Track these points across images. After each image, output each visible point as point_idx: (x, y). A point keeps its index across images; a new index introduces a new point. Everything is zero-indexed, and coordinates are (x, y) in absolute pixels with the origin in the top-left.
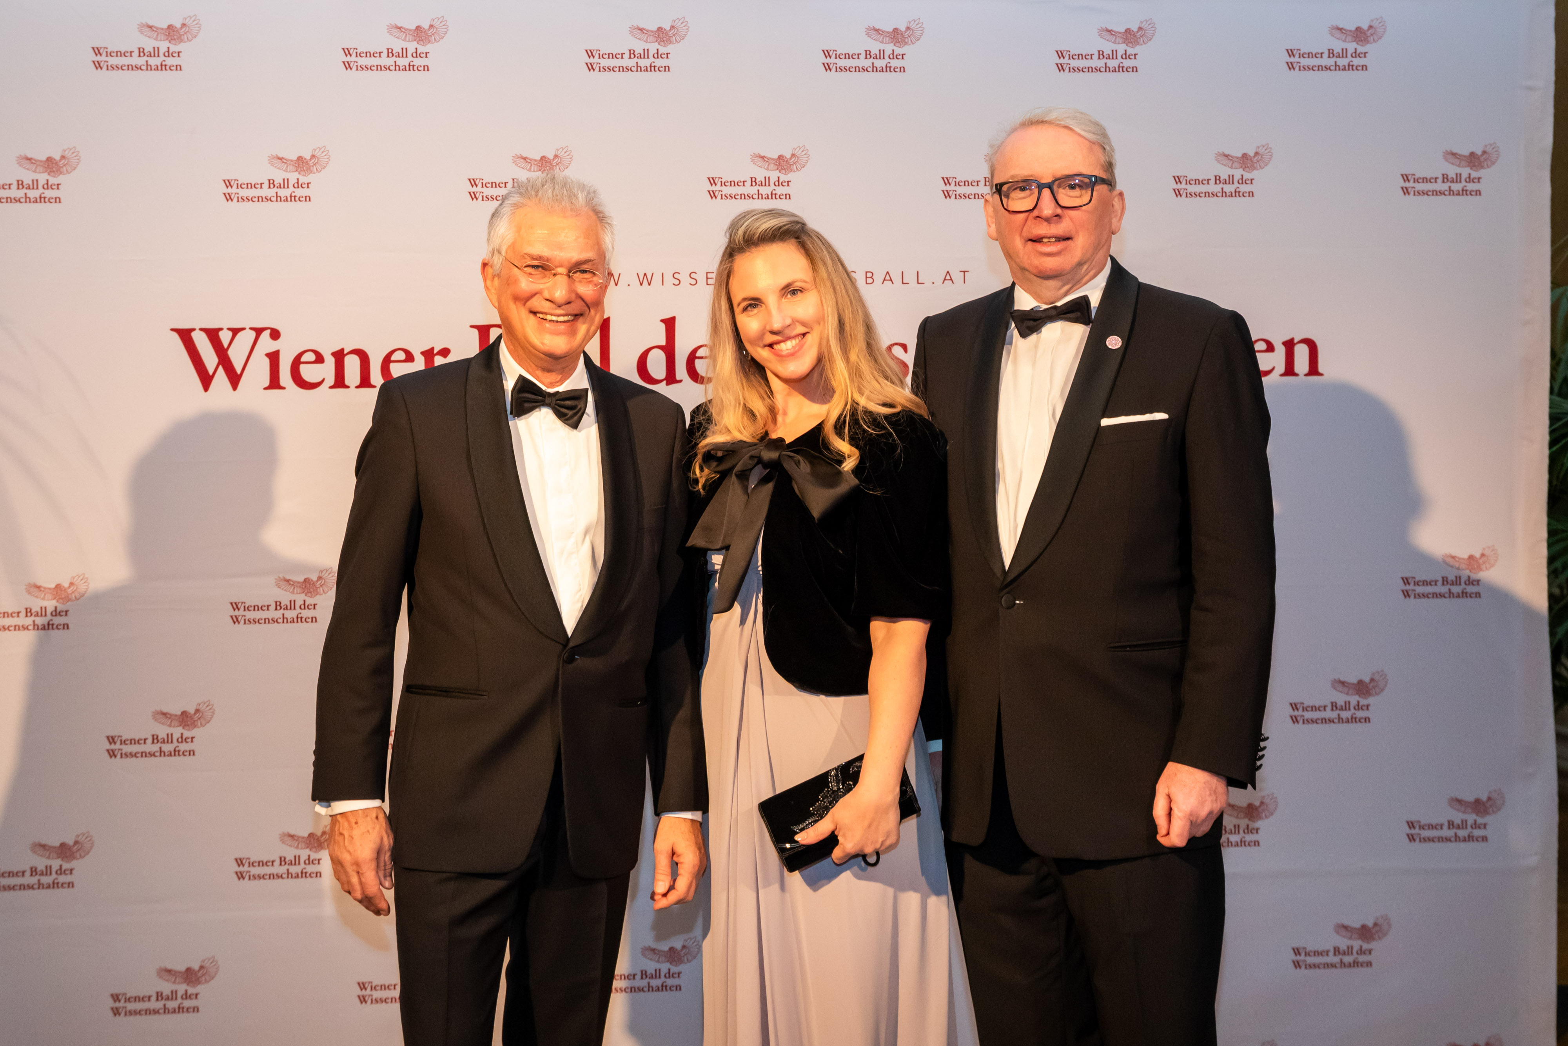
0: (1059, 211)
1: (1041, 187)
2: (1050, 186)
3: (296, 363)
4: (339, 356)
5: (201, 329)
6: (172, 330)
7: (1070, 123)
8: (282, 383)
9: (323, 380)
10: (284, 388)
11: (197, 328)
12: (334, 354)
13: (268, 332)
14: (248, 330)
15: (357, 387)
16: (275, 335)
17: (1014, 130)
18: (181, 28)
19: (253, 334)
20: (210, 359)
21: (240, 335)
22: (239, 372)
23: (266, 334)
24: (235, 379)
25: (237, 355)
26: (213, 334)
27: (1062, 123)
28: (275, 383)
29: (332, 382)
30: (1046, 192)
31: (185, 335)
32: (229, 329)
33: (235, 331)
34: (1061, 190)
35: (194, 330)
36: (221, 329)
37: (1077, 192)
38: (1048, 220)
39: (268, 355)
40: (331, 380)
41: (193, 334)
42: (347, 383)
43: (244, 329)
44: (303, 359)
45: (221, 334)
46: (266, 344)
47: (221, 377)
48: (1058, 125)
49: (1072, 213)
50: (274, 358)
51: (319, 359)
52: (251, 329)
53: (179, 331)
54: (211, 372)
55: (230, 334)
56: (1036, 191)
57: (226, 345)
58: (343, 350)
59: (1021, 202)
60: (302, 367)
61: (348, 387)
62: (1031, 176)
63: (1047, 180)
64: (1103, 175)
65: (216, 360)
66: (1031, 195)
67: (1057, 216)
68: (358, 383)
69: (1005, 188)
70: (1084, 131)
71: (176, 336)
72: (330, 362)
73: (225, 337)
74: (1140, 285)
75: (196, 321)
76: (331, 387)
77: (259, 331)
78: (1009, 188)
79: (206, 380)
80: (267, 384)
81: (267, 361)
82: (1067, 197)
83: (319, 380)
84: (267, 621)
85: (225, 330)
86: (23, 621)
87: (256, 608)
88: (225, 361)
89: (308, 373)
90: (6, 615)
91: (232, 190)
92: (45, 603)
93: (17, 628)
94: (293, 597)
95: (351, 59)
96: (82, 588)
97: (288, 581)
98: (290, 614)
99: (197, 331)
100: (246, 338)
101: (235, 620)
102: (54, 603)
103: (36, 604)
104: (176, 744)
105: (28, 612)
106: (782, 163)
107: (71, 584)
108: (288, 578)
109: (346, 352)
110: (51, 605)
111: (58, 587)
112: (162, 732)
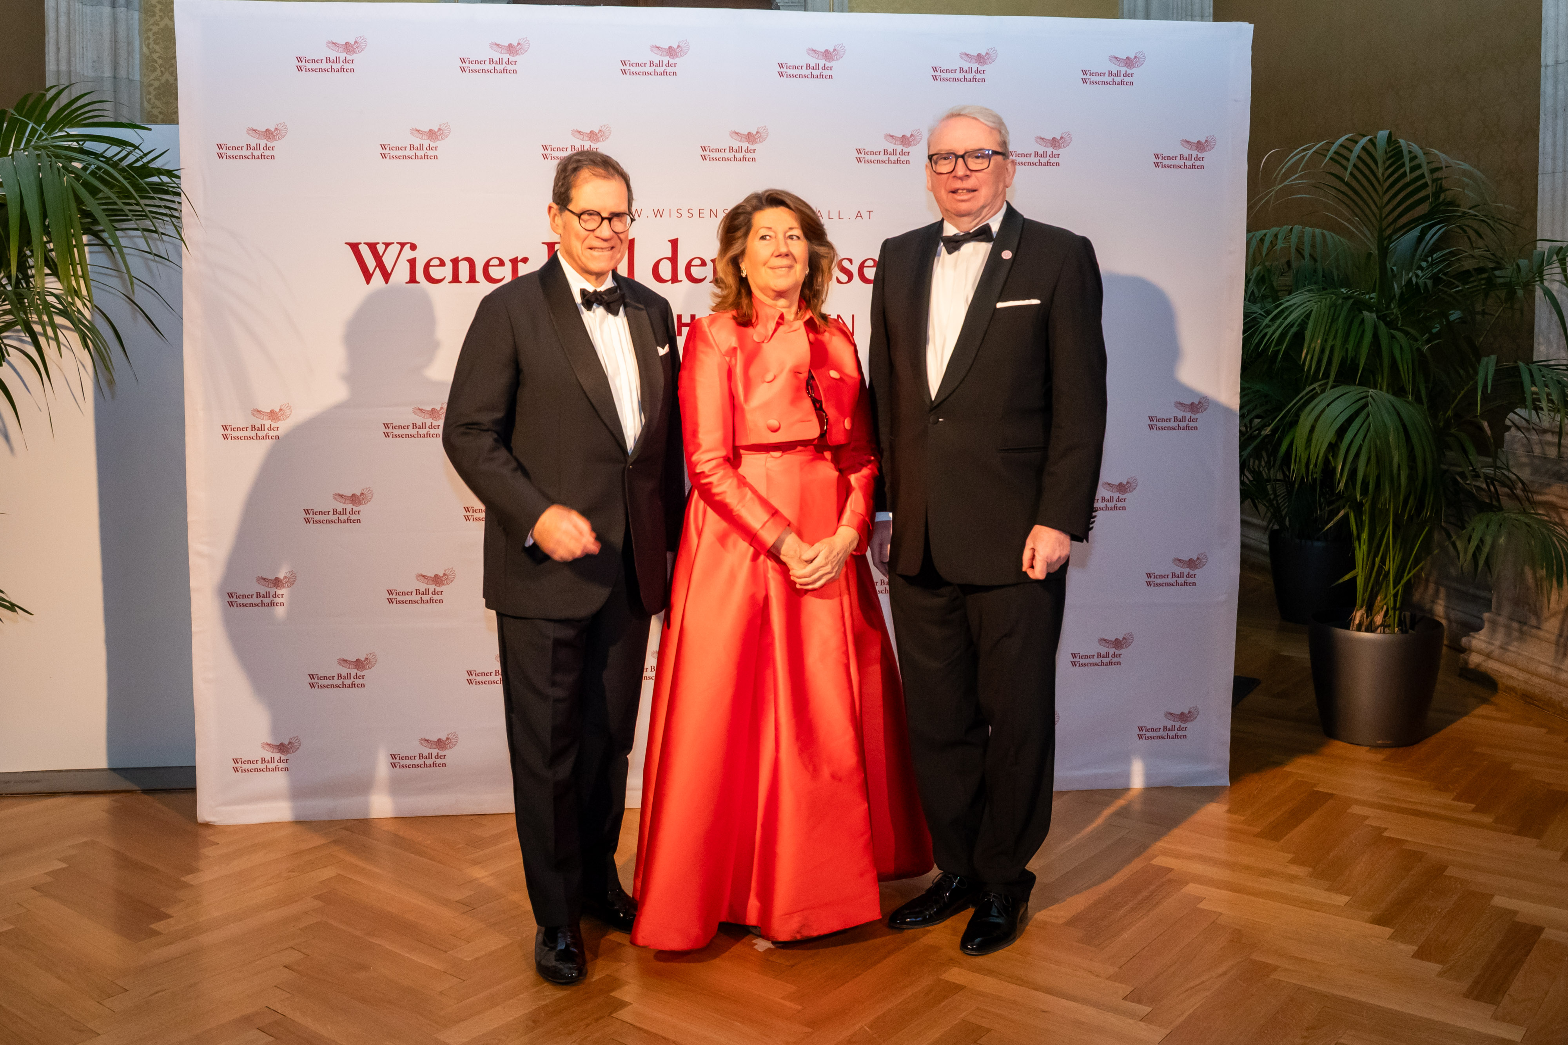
0: (968, 173)
1: (957, 157)
2: (963, 157)
3: (427, 266)
4: (455, 262)
5: (365, 243)
6: (346, 243)
7: (978, 116)
8: (418, 280)
9: (445, 277)
10: (419, 283)
12: (452, 260)
13: (409, 245)
14: (395, 244)
15: (467, 283)
16: (413, 247)
17: (943, 120)
18: (354, 44)
19: (399, 247)
20: (371, 263)
21: (390, 247)
22: (389, 272)
23: (408, 247)
24: (386, 276)
25: (388, 261)
26: (373, 247)
27: (972, 116)
28: (413, 280)
29: (450, 279)
30: (960, 160)
31: (355, 247)
32: (383, 243)
33: (387, 245)
34: (970, 159)
35: (360, 243)
36: (378, 243)
37: (979, 161)
38: (961, 179)
39: (408, 261)
40: (449, 277)
41: (360, 246)
42: (460, 280)
43: (393, 243)
44: (431, 264)
45: (378, 246)
46: (407, 253)
47: (378, 274)
48: (969, 117)
49: (977, 174)
50: (412, 262)
51: (442, 263)
52: (397, 243)
53: (350, 244)
55: (384, 246)
56: (954, 159)
57: (381, 255)
58: (458, 257)
59: (945, 167)
60: (431, 269)
61: (461, 282)
62: (951, 150)
63: (961, 153)
64: (999, 150)
65: (374, 264)
66: (950, 163)
67: (967, 176)
68: (468, 279)
69: (935, 157)
70: (986, 120)
71: (348, 247)
72: (449, 266)
73: (380, 248)
74: (1025, 220)
75: (362, 237)
76: (449, 283)
77: (402, 245)
78: (937, 158)
79: (368, 276)
80: (408, 279)
81: (408, 264)
82: (973, 164)
83: (442, 278)
84: (407, 436)
85: (381, 244)
86: (249, 433)
87: (400, 427)
88: (380, 264)
89: (435, 272)
90: (239, 429)
91: (386, 151)
92: (263, 422)
93: (246, 438)
94: (424, 421)
95: (465, 65)
96: (288, 412)
97: (421, 410)
98: (422, 432)
99: (363, 244)
100: (394, 249)
101: (387, 435)
102: (270, 422)
103: (258, 423)
104: (348, 515)
105: (253, 428)
106: (750, 137)
107: (281, 410)
108: (421, 408)
109: (459, 259)
110: (267, 423)
111: (272, 411)
112: (340, 507)
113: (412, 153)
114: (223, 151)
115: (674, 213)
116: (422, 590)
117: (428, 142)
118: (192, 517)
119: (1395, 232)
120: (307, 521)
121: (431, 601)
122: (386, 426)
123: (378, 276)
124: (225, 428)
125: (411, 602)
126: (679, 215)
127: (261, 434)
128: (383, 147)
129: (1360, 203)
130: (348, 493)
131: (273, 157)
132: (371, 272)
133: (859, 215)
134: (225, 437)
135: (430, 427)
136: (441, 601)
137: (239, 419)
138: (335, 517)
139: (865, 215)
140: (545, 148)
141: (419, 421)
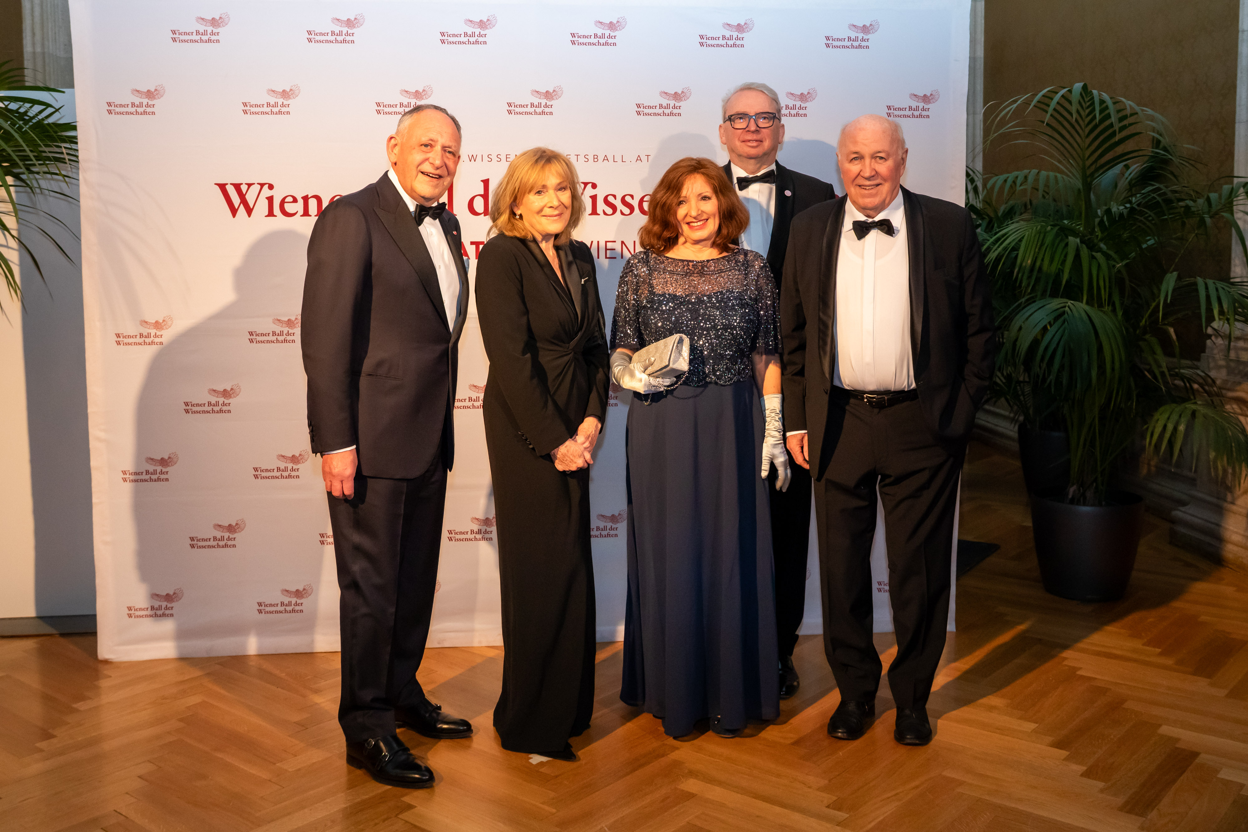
3: (283, 202)
4: (306, 199)
5: (231, 184)
9: (297, 212)
10: (276, 216)
11: (229, 183)
12: (303, 198)
13: (267, 185)
14: (256, 184)
16: (271, 187)
18: (219, 20)
19: (259, 187)
21: (252, 187)
22: (251, 207)
23: (266, 186)
25: (250, 198)
26: (237, 187)
28: (271, 214)
31: (222, 187)
32: (246, 184)
33: (249, 185)
35: (227, 184)
36: (242, 184)
39: (267, 198)
40: (301, 212)
41: (227, 187)
42: (310, 213)
43: (254, 184)
44: (286, 200)
45: (242, 186)
46: (266, 192)
47: (242, 209)
50: (270, 199)
51: (295, 200)
52: (258, 184)
53: (219, 185)
54: (236, 207)
55: (247, 186)
57: (244, 193)
58: (307, 195)
60: (286, 205)
71: (217, 187)
72: (301, 202)
73: (244, 188)
75: (229, 179)
76: (301, 216)
77: (262, 185)
79: (234, 211)
81: (267, 201)
83: (296, 212)
84: (268, 342)
85: (244, 184)
86: (138, 340)
87: (262, 335)
88: (244, 201)
89: (289, 208)
90: (129, 337)
91: (247, 108)
92: (150, 331)
93: (135, 344)
94: (282, 329)
95: (312, 36)
96: (169, 323)
97: (279, 320)
98: (281, 338)
99: (229, 185)
100: (255, 189)
101: (251, 341)
102: (155, 331)
103: (145, 332)
104: (220, 406)
105: (141, 335)
106: (548, 95)
107: (164, 321)
108: (279, 319)
109: (309, 197)
110: (153, 332)
111: (157, 322)
112: (213, 400)
113: (268, 110)
114: (112, 108)
115: (485, 158)
116: (282, 467)
117: (282, 100)
118: (92, 409)
119: (1097, 170)
120: (187, 411)
121: (290, 476)
122: (251, 334)
123: (242, 210)
124: (118, 336)
125: (273, 477)
126: (490, 160)
127: (147, 340)
128: (245, 104)
129: (1067, 145)
130: (221, 388)
131: (153, 113)
132: (236, 208)
133: (639, 159)
134: (118, 343)
135: (287, 334)
136: (298, 477)
137: (131, 328)
138: (210, 409)
139: (644, 158)
140: (378, 104)
141: (278, 329)
